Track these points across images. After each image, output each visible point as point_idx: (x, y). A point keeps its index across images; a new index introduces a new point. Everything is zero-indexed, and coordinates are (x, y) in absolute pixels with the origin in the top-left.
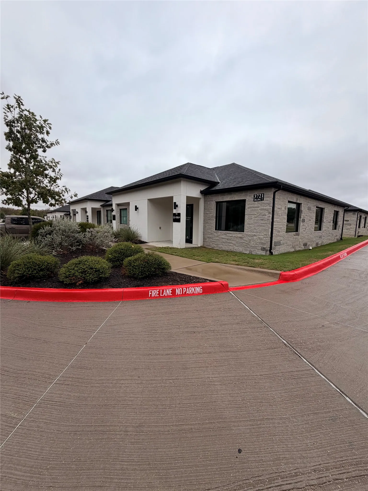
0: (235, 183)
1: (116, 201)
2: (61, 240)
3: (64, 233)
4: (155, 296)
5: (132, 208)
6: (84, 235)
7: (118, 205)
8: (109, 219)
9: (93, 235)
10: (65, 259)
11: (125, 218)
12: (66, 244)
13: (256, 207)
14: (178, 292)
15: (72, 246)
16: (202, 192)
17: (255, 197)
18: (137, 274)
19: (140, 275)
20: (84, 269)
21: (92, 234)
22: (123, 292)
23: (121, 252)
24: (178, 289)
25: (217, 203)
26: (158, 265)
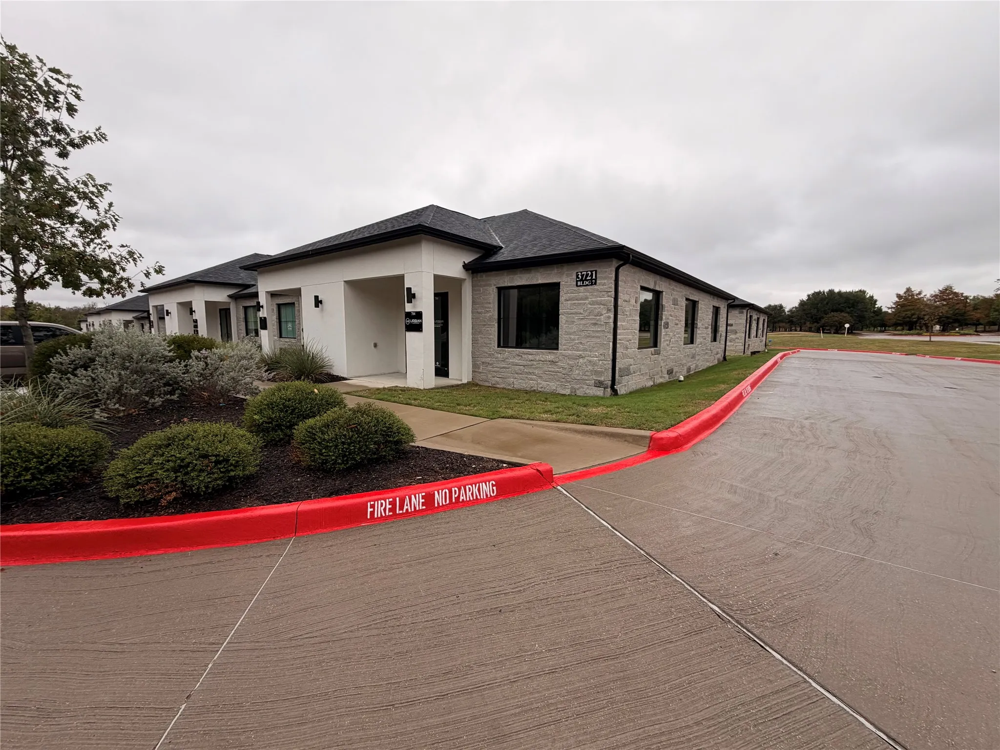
0: (536, 249)
1: (266, 285)
2: (120, 380)
3: (128, 364)
4: (384, 515)
5: (307, 302)
6: (186, 366)
7: (273, 295)
8: (252, 326)
9: (209, 366)
10: (132, 429)
11: (290, 325)
12: (133, 391)
13: (581, 299)
14: (440, 498)
15: (151, 394)
16: (466, 267)
17: (579, 278)
18: (333, 460)
19: (339, 464)
20: (183, 460)
21: (206, 363)
22: (298, 514)
23: (285, 407)
24: (440, 491)
25: (500, 290)
26: (383, 435)
